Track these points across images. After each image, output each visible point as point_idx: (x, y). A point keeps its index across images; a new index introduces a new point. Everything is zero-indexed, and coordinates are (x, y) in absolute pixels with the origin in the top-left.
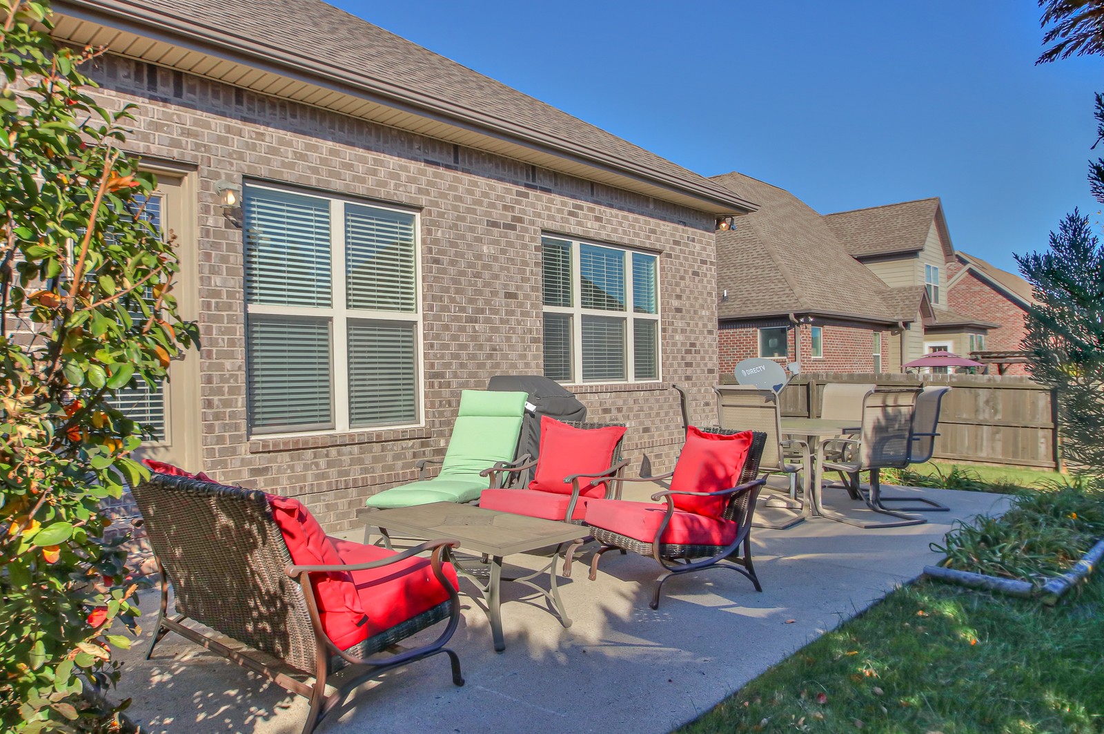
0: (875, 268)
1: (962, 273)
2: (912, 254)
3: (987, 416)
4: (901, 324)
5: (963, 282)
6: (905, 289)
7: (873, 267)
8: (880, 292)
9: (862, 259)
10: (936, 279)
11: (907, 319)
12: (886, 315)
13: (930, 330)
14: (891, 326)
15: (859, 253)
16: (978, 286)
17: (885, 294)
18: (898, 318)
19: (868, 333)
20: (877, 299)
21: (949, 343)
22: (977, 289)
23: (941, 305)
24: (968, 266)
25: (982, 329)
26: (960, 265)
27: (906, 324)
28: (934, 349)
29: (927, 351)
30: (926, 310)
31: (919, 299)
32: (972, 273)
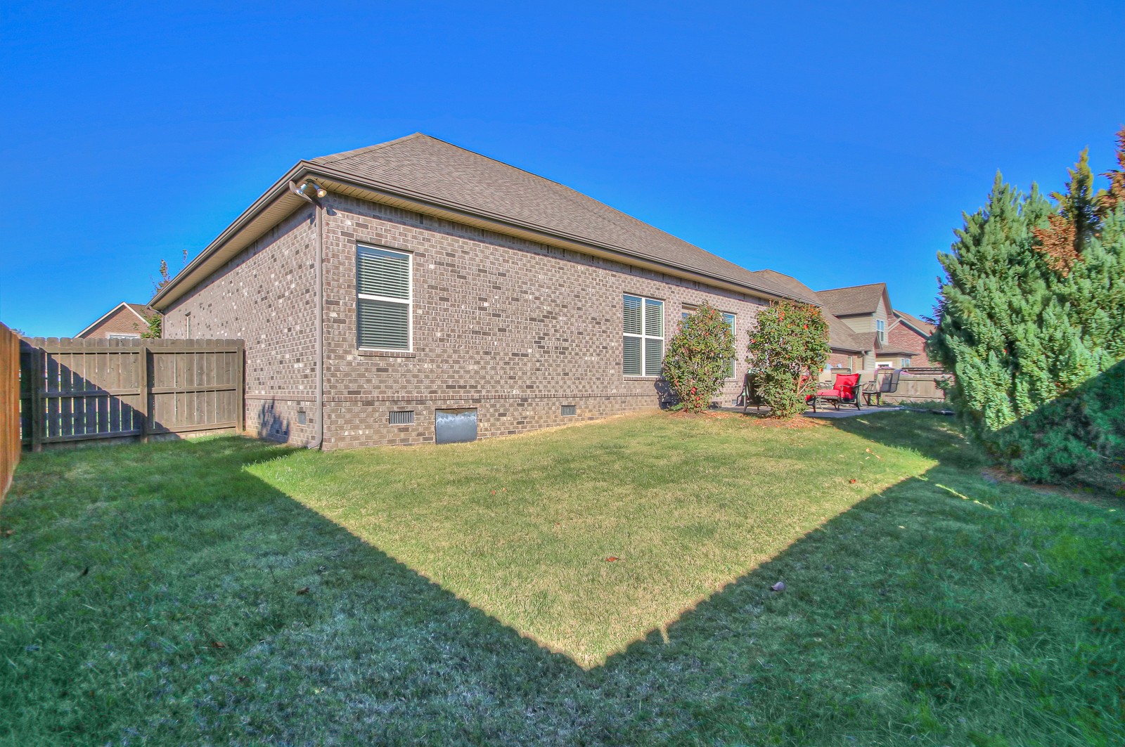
0: (848, 322)
1: (896, 323)
2: (869, 314)
3: (913, 393)
4: (863, 352)
5: (897, 328)
6: (865, 334)
7: (844, 321)
8: (850, 335)
9: (839, 317)
10: (882, 329)
11: (867, 350)
12: (855, 348)
13: (878, 355)
14: (858, 353)
15: (837, 314)
16: (906, 331)
17: (855, 337)
18: (862, 349)
19: (845, 357)
20: (850, 339)
21: (890, 363)
22: (906, 332)
23: (885, 342)
24: (900, 319)
25: (909, 356)
26: (895, 318)
27: (866, 352)
28: (881, 366)
29: (877, 367)
30: (877, 345)
31: (874, 339)
32: (902, 323)
